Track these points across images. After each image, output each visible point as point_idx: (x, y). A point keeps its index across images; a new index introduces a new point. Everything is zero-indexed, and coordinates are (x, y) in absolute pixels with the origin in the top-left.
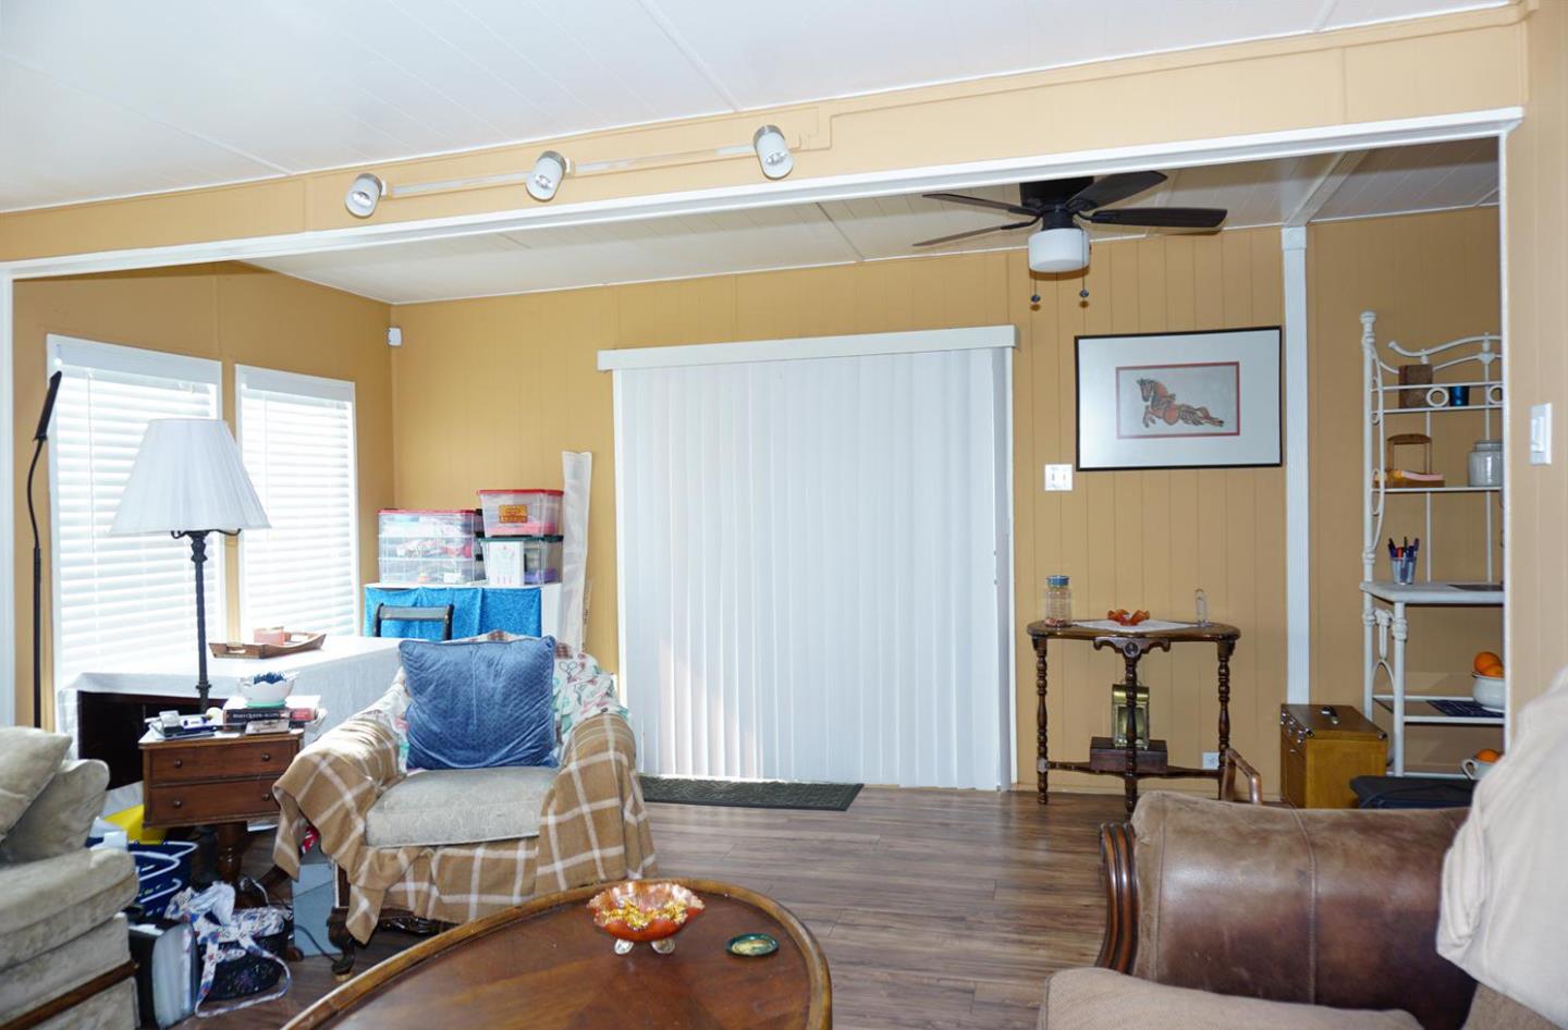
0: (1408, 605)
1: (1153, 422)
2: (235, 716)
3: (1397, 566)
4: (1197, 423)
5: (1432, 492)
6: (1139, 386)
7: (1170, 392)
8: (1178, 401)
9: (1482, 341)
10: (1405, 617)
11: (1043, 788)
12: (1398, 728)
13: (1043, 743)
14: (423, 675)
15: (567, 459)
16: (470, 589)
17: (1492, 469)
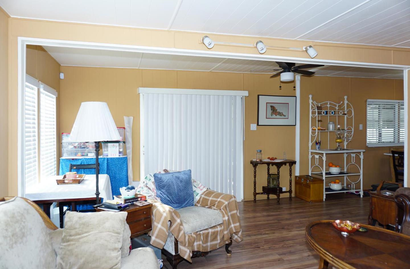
0: (326, 154)
1: (273, 115)
2: (127, 201)
3: (317, 146)
4: (281, 116)
5: (320, 132)
6: (270, 107)
7: (276, 109)
8: (278, 111)
9: (328, 103)
10: (326, 156)
11: (255, 200)
12: (324, 178)
13: (255, 189)
14: (163, 183)
15: (126, 119)
16: (102, 158)
17: (332, 127)
